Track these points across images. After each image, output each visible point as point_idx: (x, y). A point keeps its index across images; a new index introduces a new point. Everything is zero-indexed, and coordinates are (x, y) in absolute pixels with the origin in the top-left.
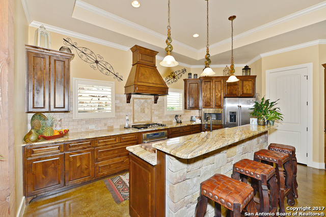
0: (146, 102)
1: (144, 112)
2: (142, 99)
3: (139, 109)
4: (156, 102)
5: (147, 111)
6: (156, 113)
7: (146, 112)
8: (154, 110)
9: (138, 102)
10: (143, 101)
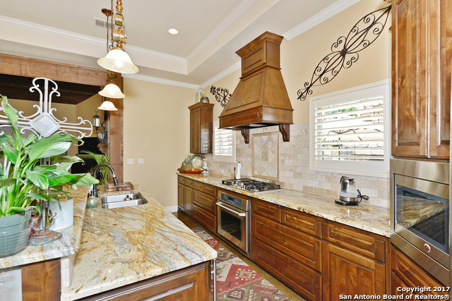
0: (270, 139)
1: (267, 159)
2: (264, 134)
3: (260, 153)
4: (286, 139)
5: (272, 157)
6: (288, 162)
7: (270, 159)
8: (285, 155)
9: (259, 141)
10: (265, 138)
